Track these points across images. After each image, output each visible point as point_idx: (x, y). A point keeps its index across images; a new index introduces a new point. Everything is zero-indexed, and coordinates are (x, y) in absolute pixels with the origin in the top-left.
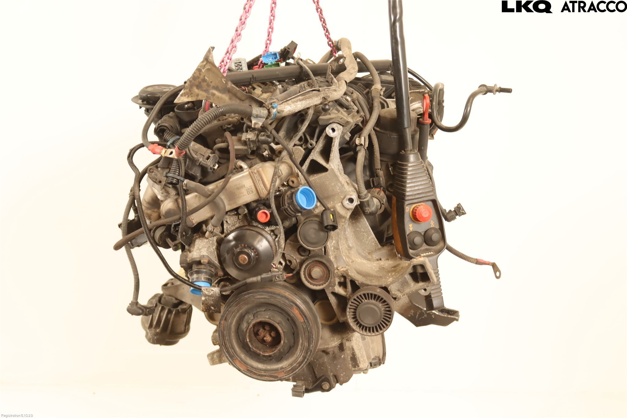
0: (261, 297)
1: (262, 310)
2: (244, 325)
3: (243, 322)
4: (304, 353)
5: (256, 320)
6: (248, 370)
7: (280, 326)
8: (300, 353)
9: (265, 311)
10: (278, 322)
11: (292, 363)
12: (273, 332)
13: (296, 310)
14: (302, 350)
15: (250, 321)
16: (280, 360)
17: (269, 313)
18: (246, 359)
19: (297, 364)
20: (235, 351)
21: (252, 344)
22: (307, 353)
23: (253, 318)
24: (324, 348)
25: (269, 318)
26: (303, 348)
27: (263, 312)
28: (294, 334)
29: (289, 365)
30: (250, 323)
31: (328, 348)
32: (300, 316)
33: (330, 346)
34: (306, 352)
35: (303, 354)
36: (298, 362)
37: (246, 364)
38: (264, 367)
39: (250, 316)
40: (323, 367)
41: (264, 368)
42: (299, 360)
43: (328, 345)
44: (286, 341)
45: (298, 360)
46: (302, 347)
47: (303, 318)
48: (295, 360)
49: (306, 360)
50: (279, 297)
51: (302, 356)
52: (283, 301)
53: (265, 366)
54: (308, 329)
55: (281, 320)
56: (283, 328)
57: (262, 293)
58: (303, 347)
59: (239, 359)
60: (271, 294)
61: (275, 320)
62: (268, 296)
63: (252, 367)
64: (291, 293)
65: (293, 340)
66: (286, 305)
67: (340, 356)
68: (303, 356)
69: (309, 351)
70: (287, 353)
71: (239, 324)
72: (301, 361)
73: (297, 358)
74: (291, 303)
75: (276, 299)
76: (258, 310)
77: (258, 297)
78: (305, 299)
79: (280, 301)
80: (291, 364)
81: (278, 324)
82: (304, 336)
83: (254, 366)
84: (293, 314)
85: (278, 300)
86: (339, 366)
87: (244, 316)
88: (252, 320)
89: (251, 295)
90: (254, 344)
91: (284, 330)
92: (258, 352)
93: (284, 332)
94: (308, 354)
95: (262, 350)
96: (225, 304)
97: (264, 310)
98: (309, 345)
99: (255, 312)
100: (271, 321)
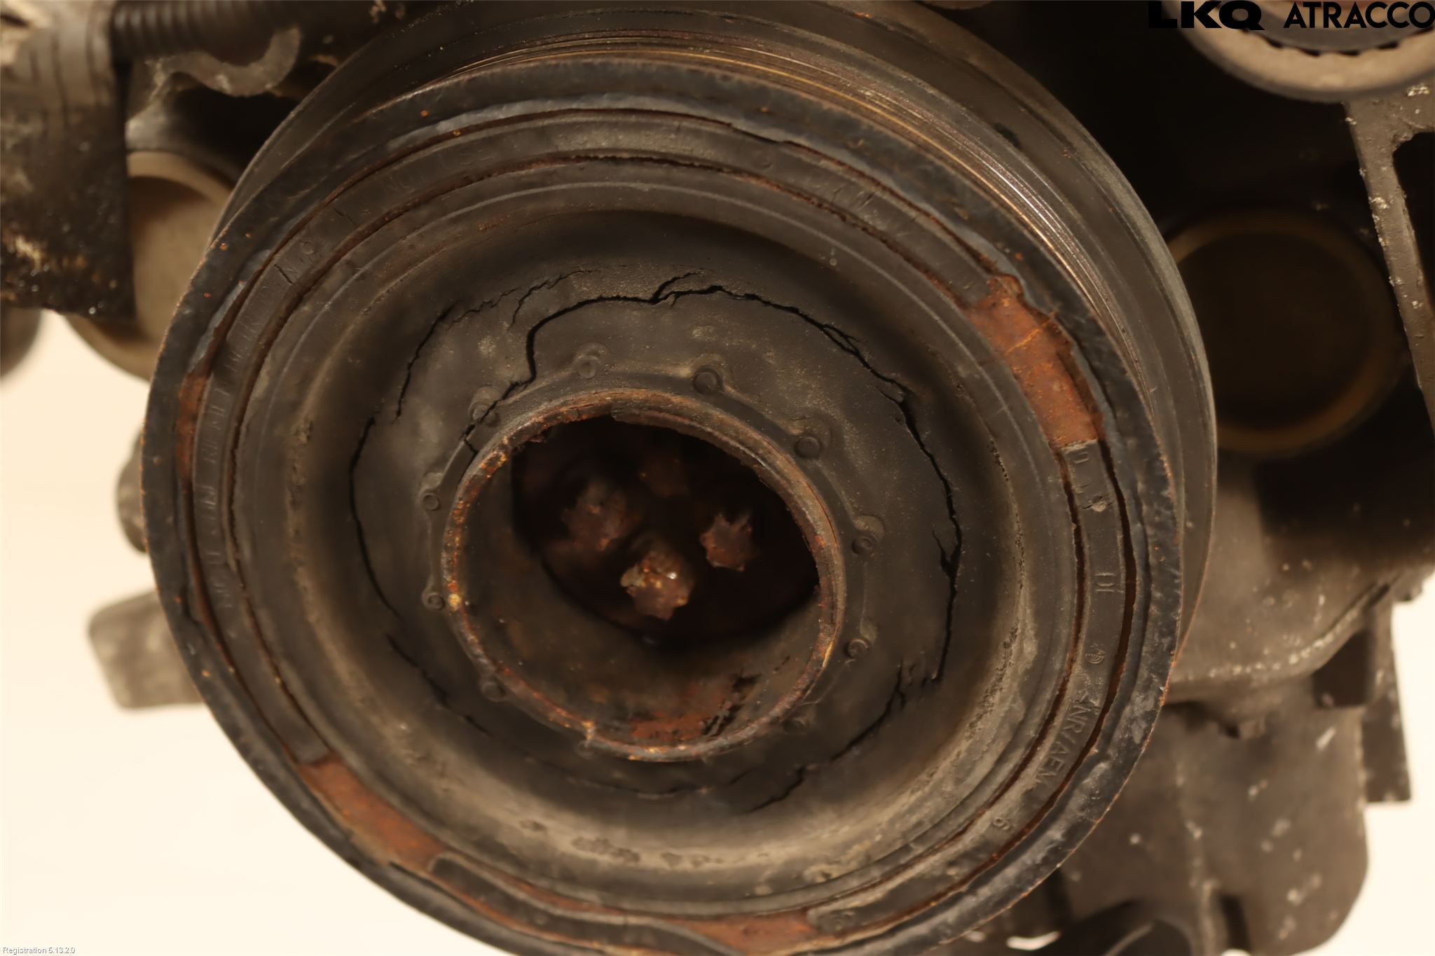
0: (628, 141)
1: (624, 289)
2: (415, 431)
3: (413, 401)
4: (1048, 765)
5: (552, 392)
6: (444, 869)
7: (817, 480)
8: (1001, 760)
9: (655, 300)
10: (795, 430)
11: (906, 849)
12: (721, 522)
13: (1025, 319)
14: (1031, 733)
15: (486, 395)
16: (772, 800)
17: (697, 333)
18: (426, 759)
19: (951, 864)
20: (313, 690)
21: (495, 635)
22: (1079, 766)
23: (515, 369)
24: (1204, 683)
25: (696, 386)
26: (1036, 720)
27: (633, 318)
28: (949, 565)
29: (868, 862)
30: (493, 419)
31: (1239, 687)
32: (1059, 387)
33: (1260, 671)
34: (1065, 763)
35: (1030, 777)
36: (968, 841)
37: (429, 815)
38: (604, 844)
39: (486, 347)
40: (1146, 836)
41: (605, 860)
42: (981, 827)
43: (1249, 656)
44: (867, 635)
45: (971, 822)
46: (1030, 703)
47: (1094, 411)
48: (937, 826)
49: (1056, 834)
50: (836, 158)
51: (1015, 794)
52: (885, 210)
53: (619, 836)
54: (1135, 528)
55: (835, 413)
56: (848, 504)
57: (648, 103)
58: (1042, 708)
59: (353, 760)
60: (753, 114)
61: (768, 414)
62: (714, 139)
63: (488, 844)
64: (958, 121)
65: (931, 628)
66: (920, 250)
67: (1309, 740)
68: (1029, 795)
69: (1102, 757)
70: (856, 741)
71: (371, 422)
72: (1002, 837)
73: (963, 804)
74: (976, 241)
75: (807, 183)
76: (585, 288)
77: (599, 140)
78: (1107, 198)
79: (844, 202)
80: (893, 860)
81: (800, 451)
82: (1068, 598)
83: (504, 839)
84: (987, 360)
85: (821, 188)
86: (1281, 827)
87: (425, 339)
88: (514, 387)
89: (517, 109)
90: (516, 632)
91: (860, 523)
92: (559, 715)
93: (852, 544)
94: (1089, 782)
95: (600, 697)
96: (229, 183)
97: (645, 292)
98: (1114, 697)
99: (543, 302)
100: (718, 414)
